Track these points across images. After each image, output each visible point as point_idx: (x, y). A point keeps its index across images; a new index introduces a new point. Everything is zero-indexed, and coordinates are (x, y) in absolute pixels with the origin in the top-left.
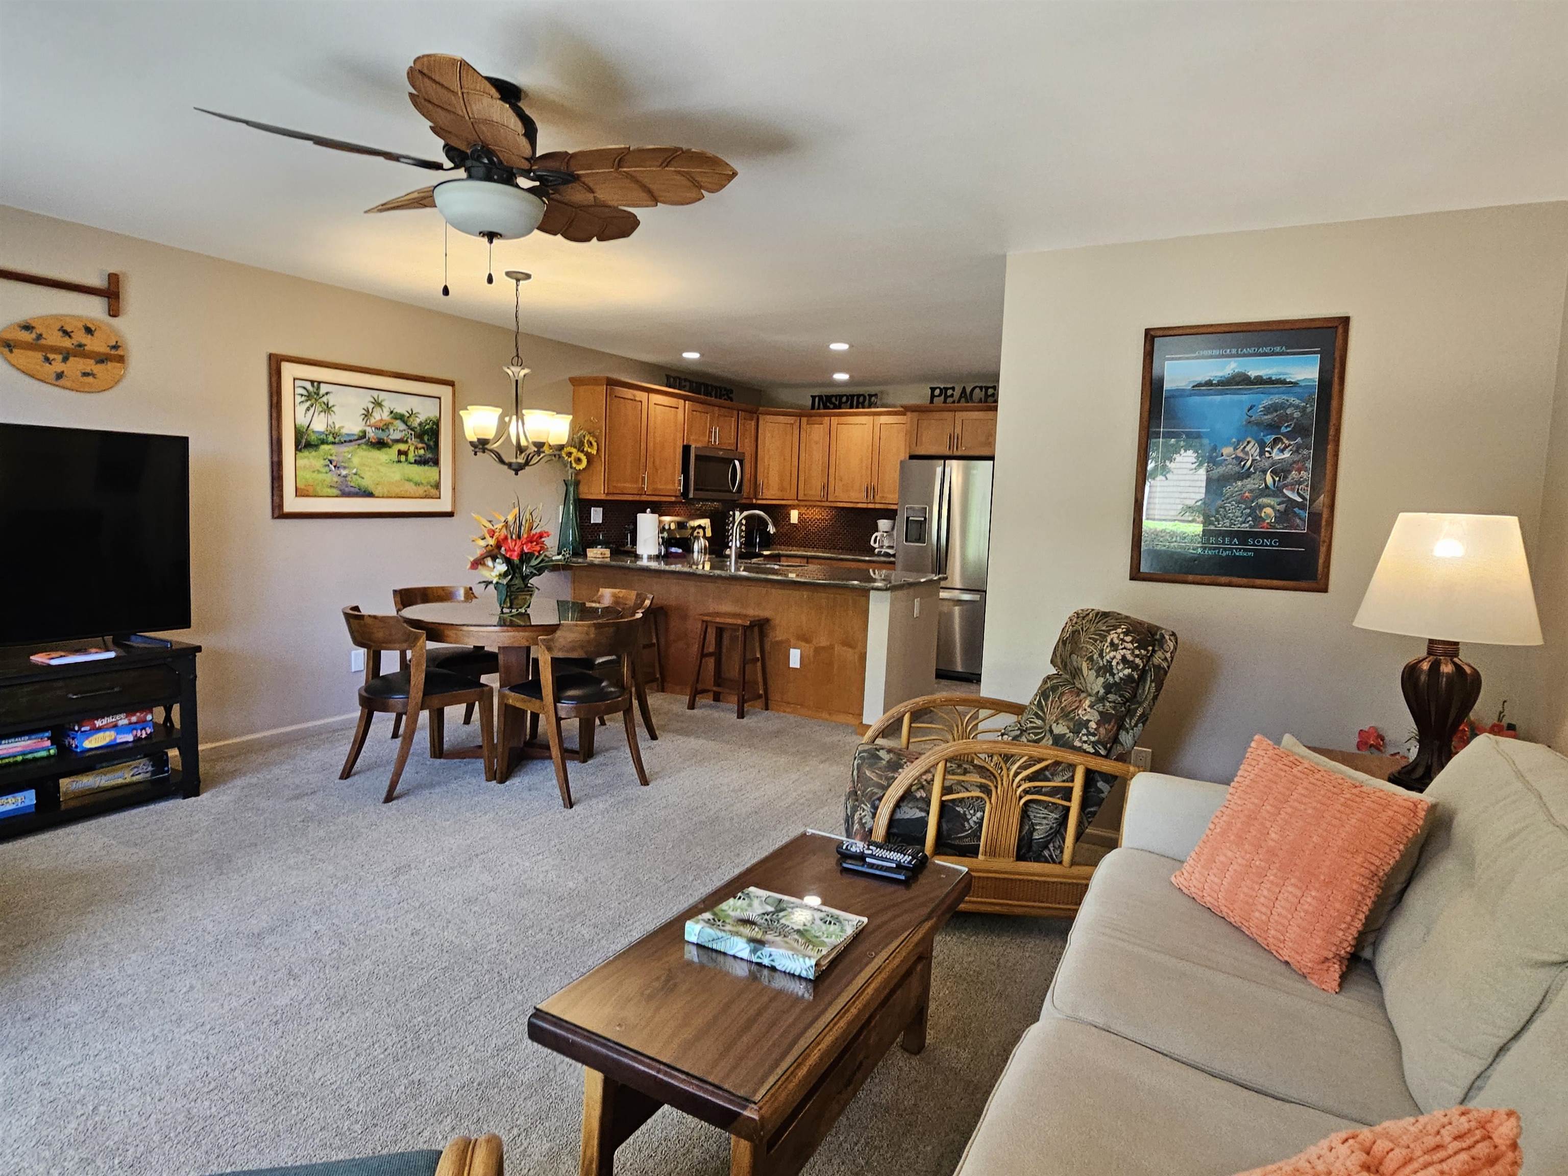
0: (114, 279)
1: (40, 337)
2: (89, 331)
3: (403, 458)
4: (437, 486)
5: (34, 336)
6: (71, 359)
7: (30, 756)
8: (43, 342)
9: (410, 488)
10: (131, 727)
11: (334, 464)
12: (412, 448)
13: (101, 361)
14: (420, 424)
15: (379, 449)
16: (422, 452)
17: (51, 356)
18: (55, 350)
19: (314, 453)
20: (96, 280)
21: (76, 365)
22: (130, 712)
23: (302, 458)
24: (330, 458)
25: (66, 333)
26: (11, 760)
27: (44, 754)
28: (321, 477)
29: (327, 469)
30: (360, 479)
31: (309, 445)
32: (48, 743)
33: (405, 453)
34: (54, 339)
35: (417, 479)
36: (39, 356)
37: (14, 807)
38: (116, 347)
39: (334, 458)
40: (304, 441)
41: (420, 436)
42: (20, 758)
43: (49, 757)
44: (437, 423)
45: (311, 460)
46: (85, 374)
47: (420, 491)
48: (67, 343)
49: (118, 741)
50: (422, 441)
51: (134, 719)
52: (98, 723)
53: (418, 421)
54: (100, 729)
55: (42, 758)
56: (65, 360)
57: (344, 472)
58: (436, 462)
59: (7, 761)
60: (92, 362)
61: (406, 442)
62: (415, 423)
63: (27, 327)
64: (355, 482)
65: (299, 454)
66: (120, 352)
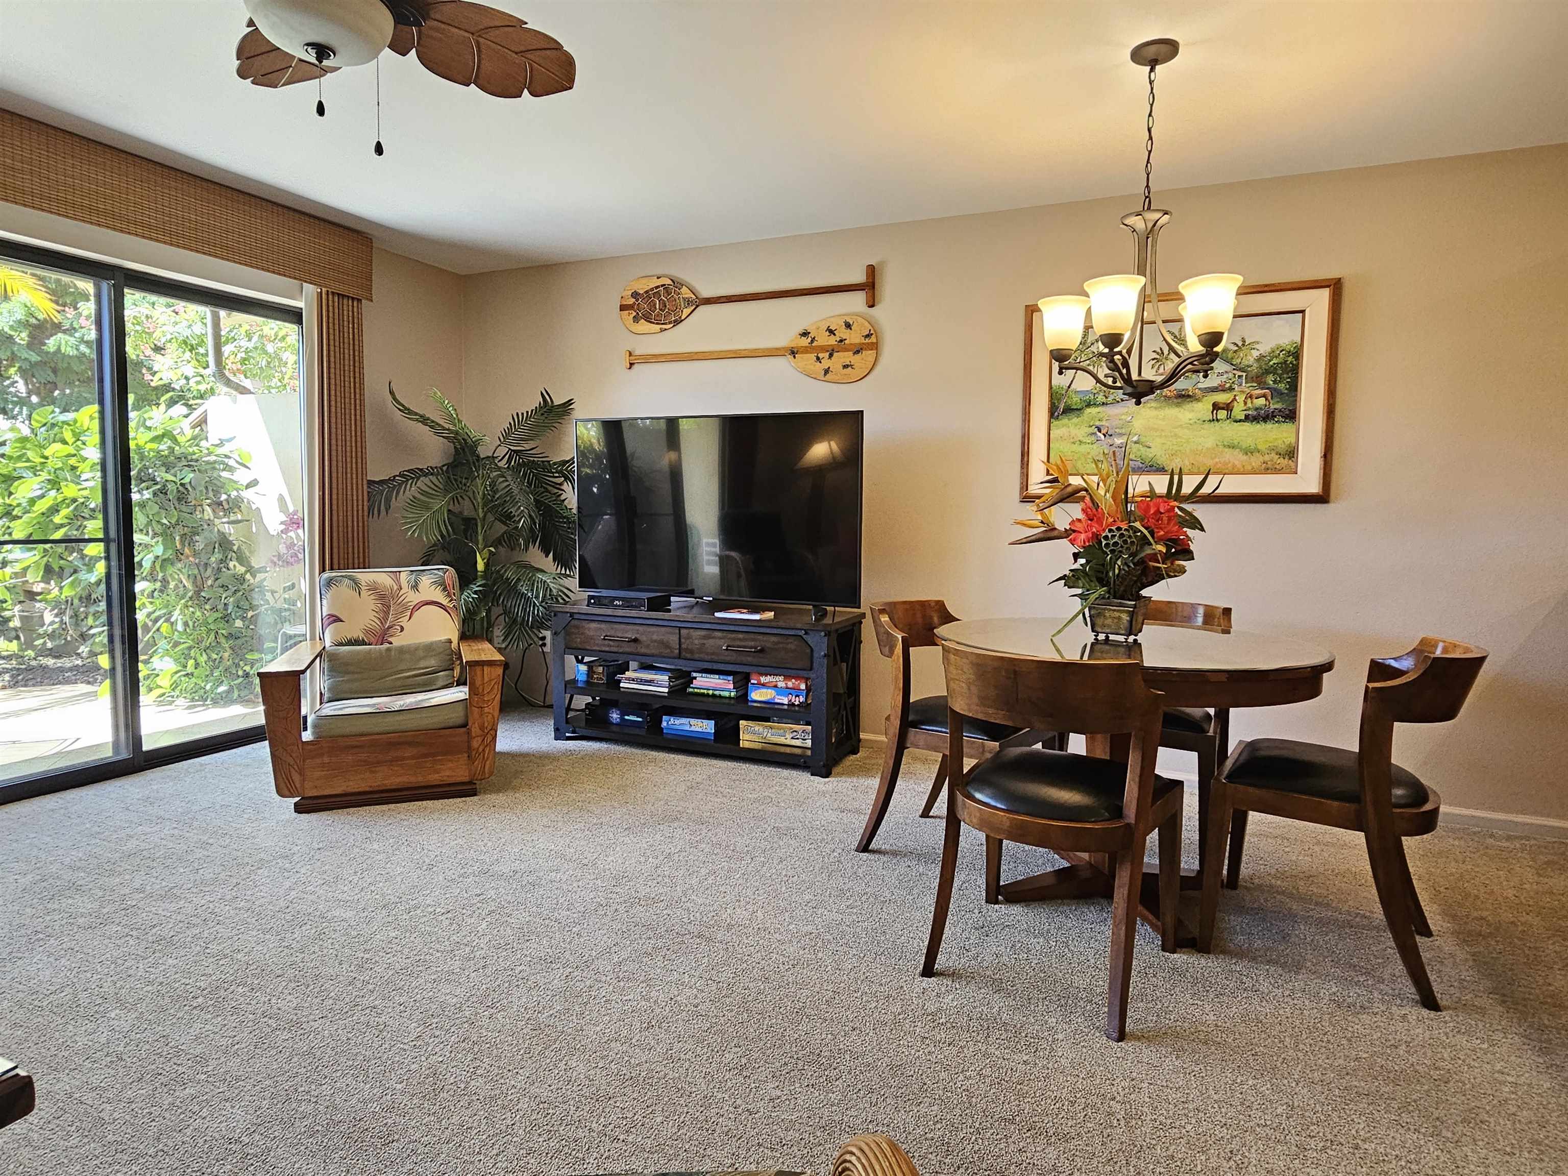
0: (872, 270)
1: (813, 340)
2: (848, 326)
3: (1222, 414)
4: (1291, 453)
5: (810, 339)
6: (835, 354)
7: (717, 693)
8: (815, 344)
9: (1236, 458)
10: (787, 691)
11: (1104, 431)
12: (1241, 398)
13: (857, 352)
14: (1260, 358)
15: (1178, 405)
16: (1262, 401)
17: (821, 355)
18: (823, 349)
19: (1075, 420)
20: (859, 277)
21: (842, 358)
22: (786, 677)
23: (1058, 427)
24: (1098, 423)
25: (831, 332)
26: (705, 691)
27: (726, 694)
28: (1083, 449)
29: (1093, 438)
30: (1143, 449)
31: (1068, 410)
32: (731, 686)
33: (1228, 407)
34: (824, 340)
35: (1249, 442)
36: (813, 356)
37: (700, 730)
38: (868, 336)
39: (1104, 423)
40: (1062, 406)
41: (1258, 379)
42: (711, 692)
43: (730, 698)
44: (1297, 354)
45: (1068, 428)
46: (845, 367)
47: (1256, 461)
48: (832, 341)
49: (779, 701)
50: (1262, 384)
51: (789, 684)
52: (764, 679)
53: (1255, 354)
54: (764, 685)
55: (726, 697)
56: (831, 356)
57: (1118, 441)
58: (1291, 415)
59: (702, 691)
60: (851, 353)
61: (1231, 389)
62: (1250, 358)
63: (805, 334)
64: (1135, 451)
65: (1055, 423)
66: (873, 339)
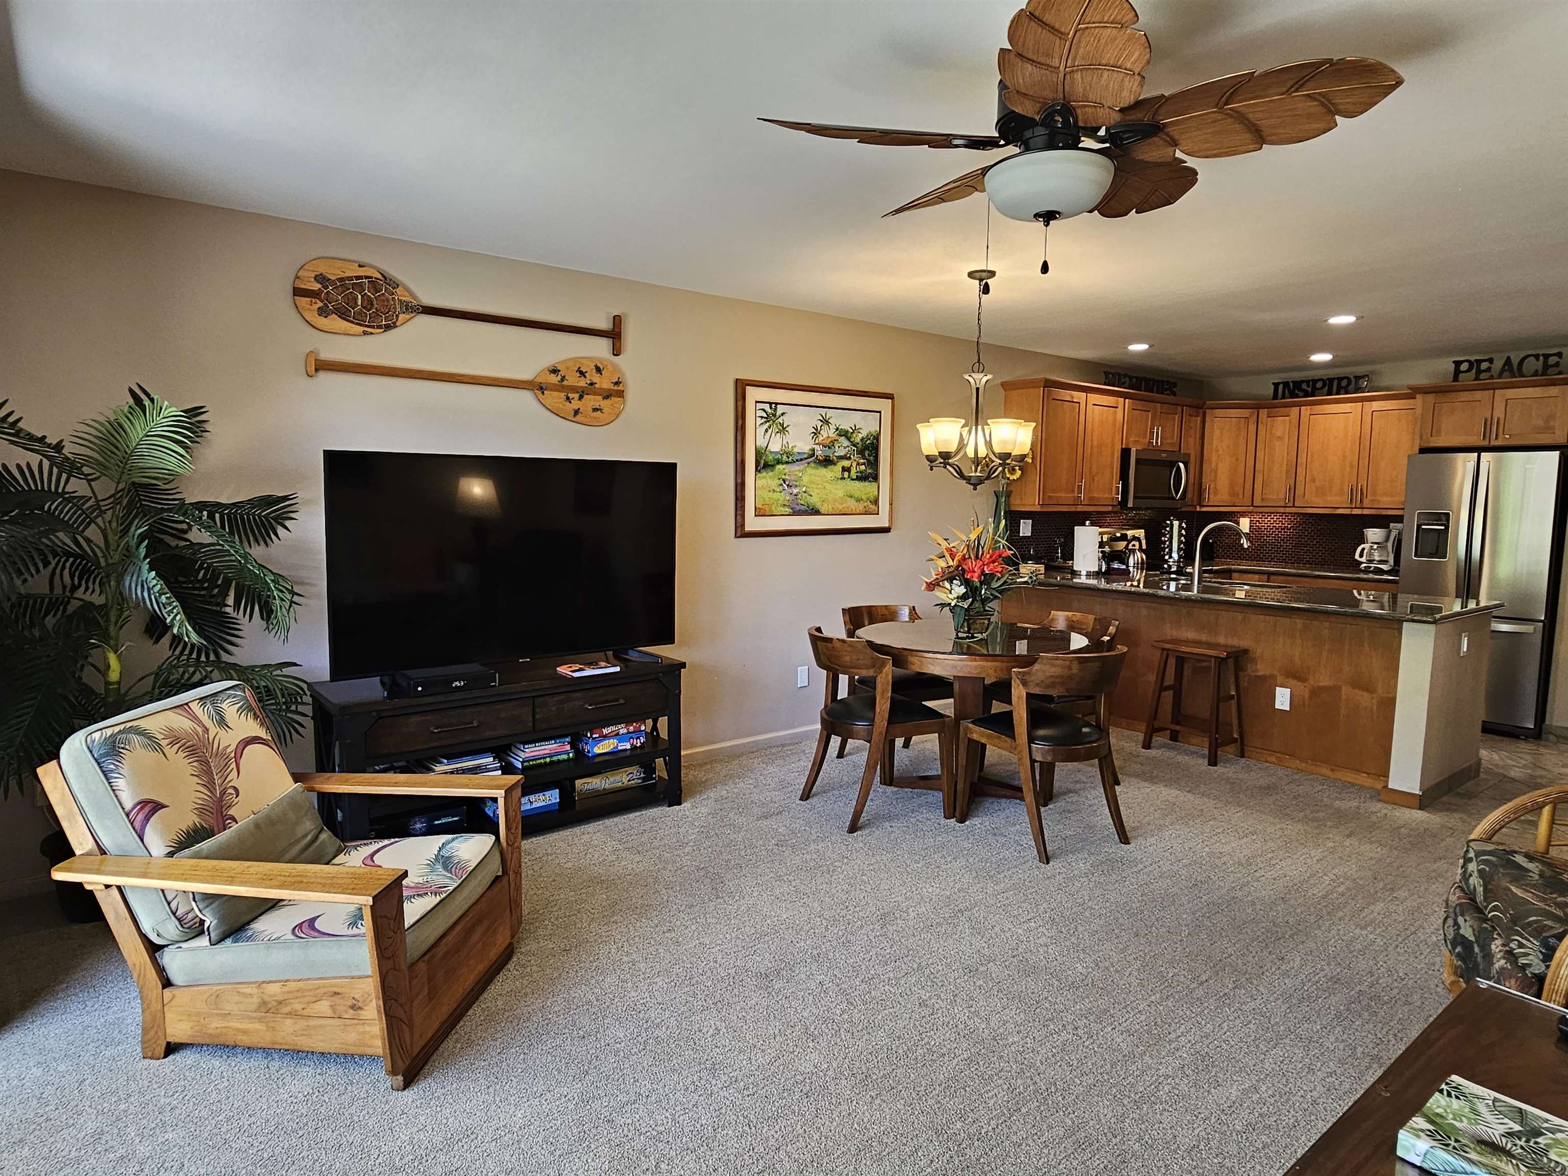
0: (617, 321)
1: (563, 378)
2: (598, 370)
3: (846, 474)
4: (876, 502)
5: (559, 378)
6: (586, 396)
7: (555, 758)
8: (565, 383)
9: (852, 504)
10: (629, 736)
11: (787, 483)
12: (854, 464)
13: (606, 397)
14: (862, 439)
15: (825, 466)
16: (863, 467)
17: (571, 396)
18: (573, 389)
19: (771, 474)
20: (604, 324)
21: (591, 401)
22: (628, 723)
23: (760, 479)
24: (784, 477)
25: (582, 374)
26: (542, 761)
27: (565, 757)
28: (776, 496)
29: (781, 488)
30: (808, 497)
31: (768, 466)
32: (568, 747)
33: (848, 470)
34: (573, 380)
35: (857, 494)
36: (563, 395)
37: (544, 804)
38: (617, 383)
39: (787, 477)
40: (762, 462)
41: (861, 452)
42: (548, 760)
43: (569, 759)
44: (877, 438)
45: (769, 479)
46: (595, 410)
47: (860, 507)
48: (582, 383)
49: (620, 748)
50: (863, 457)
51: (631, 729)
52: (605, 731)
53: (860, 436)
54: (606, 737)
55: (564, 761)
56: (581, 397)
57: (795, 491)
58: (875, 478)
59: (539, 761)
60: (600, 398)
61: (849, 458)
62: (858, 438)
63: (555, 371)
64: (804, 499)
65: (759, 475)
66: (621, 388)
